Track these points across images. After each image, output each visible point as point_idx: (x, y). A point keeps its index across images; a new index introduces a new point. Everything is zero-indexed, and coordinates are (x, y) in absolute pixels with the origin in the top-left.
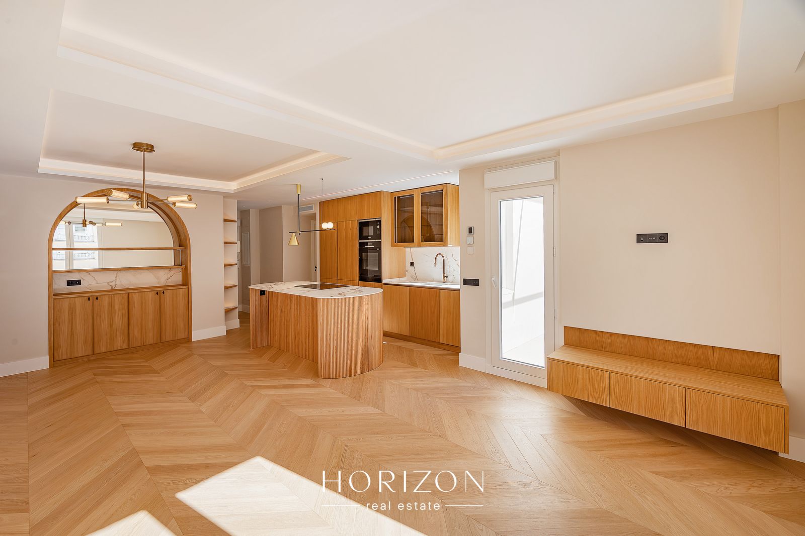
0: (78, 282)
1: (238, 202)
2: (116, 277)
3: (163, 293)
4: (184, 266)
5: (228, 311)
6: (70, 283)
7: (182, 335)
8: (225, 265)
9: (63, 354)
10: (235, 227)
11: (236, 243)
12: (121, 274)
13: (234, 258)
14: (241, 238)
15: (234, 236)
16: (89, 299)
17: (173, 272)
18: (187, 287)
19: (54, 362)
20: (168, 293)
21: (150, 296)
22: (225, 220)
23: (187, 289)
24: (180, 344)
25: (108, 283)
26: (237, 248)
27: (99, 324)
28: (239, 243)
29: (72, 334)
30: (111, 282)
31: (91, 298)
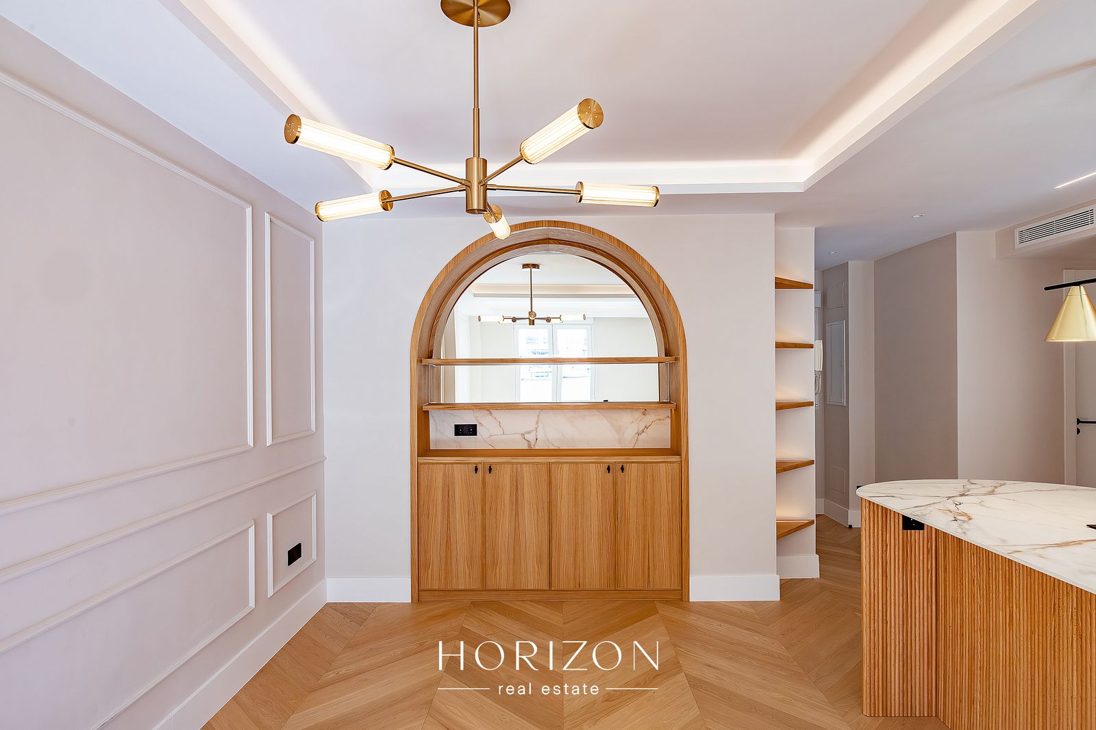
0: (471, 430)
1: (819, 234)
2: (537, 423)
3: (622, 469)
4: (673, 406)
5: (786, 531)
6: (461, 430)
7: (664, 580)
8: (780, 407)
9: (433, 581)
10: (808, 300)
11: (811, 346)
12: (547, 417)
13: (803, 388)
14: (823, 334)
15: (803, 326)
16: (476, 469)
17: (651, 417)
18: (676, 459)
19: (420, 592)
20: (633, 471)
21: (594, 473)
22: (780, 284)
23: (676, 466)
24: (658, 605)
25: (523, 435)
26: (813, 360)
27: (495, 525)
28: (819, 345)
29: (448, 541)
30: (529, 433)
31: (480, 467)
